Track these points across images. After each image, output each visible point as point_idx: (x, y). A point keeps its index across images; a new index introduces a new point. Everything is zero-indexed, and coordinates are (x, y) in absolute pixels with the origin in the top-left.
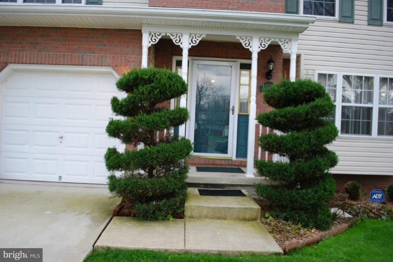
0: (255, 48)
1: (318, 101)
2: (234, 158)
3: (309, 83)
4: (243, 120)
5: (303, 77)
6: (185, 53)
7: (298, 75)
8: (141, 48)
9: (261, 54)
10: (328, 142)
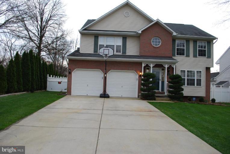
0: (166, 66)
1: (180, 79)
2: (161, 91)
3: (178, 75)
4: (163, 82)
5: (177, 74)
6: (151, 68)
7: (175, 73)
8: (142, 67)
9: (167, 68)
10: (182, 86)
